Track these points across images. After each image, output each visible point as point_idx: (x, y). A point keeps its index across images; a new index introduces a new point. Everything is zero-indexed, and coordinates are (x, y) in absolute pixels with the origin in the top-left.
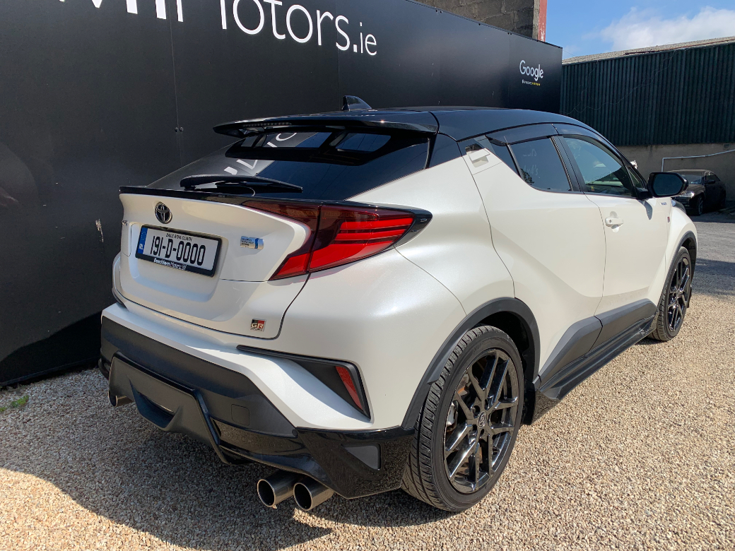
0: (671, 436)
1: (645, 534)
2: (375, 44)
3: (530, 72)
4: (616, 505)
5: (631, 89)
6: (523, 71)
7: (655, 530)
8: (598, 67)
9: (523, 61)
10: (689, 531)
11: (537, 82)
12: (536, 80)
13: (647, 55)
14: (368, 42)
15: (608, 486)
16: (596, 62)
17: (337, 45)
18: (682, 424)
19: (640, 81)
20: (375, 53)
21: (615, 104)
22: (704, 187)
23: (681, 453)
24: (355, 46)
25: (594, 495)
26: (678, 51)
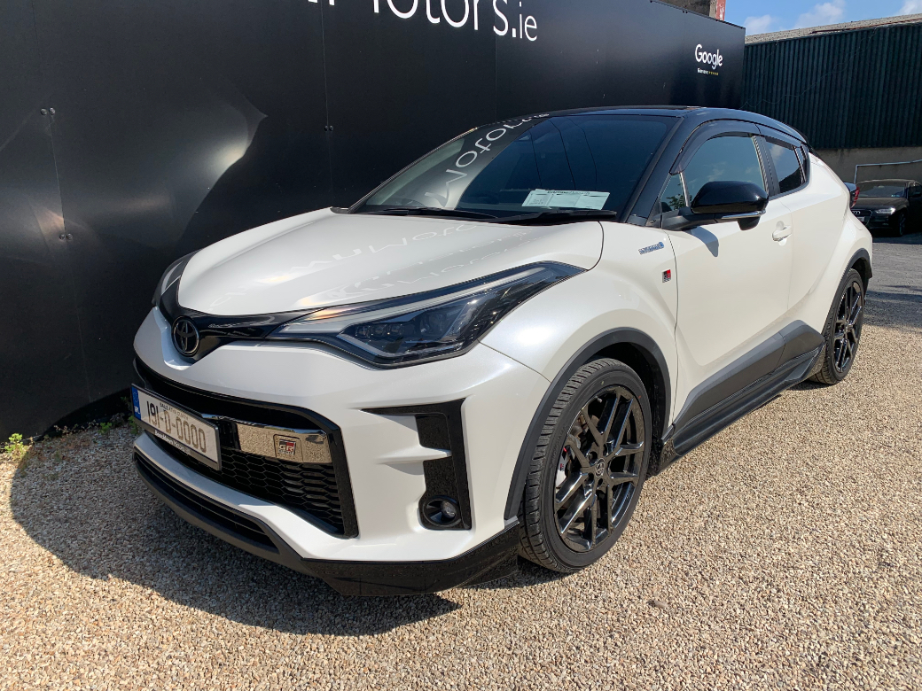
0: (882, 456)
1: (860, 535)
2: (535, 27)
3: (707, 58)
4: (829, 512)
5: (819, 76)
6: (699, 57)
7: (870, 532)
8: (778, 49)
9: (699, 46)
10: (905, 533)
11: (715, 71)
12: (714, 68)
13: (841, 35)
14: (528, 25)
15: (819, 497)
16: (775, 42)
17: (495, 29)
18: (893, 445)
19: (830, 67)
20: (535, 38)
21: (798, 97)
22: (907, 201)
23: (893, 470)
24: (514, 30)
25: (806, 504)
26: (879, 29)
